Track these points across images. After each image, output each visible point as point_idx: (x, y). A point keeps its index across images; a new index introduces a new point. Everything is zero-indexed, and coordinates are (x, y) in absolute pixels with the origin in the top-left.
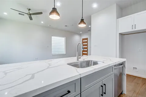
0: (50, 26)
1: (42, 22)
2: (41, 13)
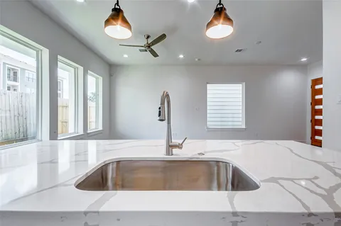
0: (199, 60)
1: (181, 56)
2: (163, 37)
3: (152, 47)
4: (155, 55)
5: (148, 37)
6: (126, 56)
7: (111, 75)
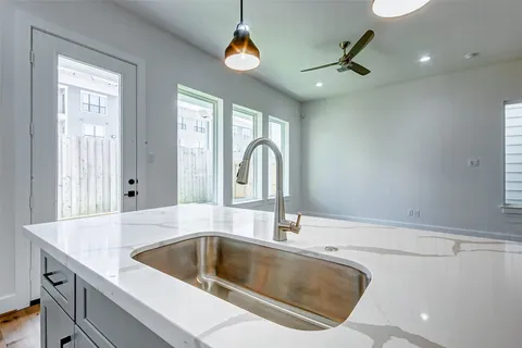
0: (474, 55)
1: (425, 59)
2: (369, 35)
3: (353, 60)
4: (362, 71)
5: (346, 45)
6: (319, 85)
7: (302, 117)
